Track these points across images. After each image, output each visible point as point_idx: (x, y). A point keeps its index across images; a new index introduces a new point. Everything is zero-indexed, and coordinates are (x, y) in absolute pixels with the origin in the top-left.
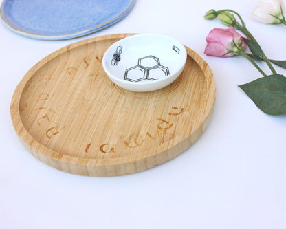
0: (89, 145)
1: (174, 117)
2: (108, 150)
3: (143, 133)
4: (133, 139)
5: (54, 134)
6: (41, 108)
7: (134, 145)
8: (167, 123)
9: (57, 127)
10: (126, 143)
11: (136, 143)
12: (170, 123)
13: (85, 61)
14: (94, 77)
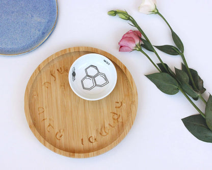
0: (82, 140)
1: (119, 109)
2: (94, 141)
3: (107, 125)
4: (103, 131)
5: (61, 137)
6: (44, 120)
7: (105, 134)
8: (117, 114)
9: (60, 131)
10: (100, 134)
11: (106, 132)
12: (118, 114)
13: (52, 75)
14: (63, 87)
